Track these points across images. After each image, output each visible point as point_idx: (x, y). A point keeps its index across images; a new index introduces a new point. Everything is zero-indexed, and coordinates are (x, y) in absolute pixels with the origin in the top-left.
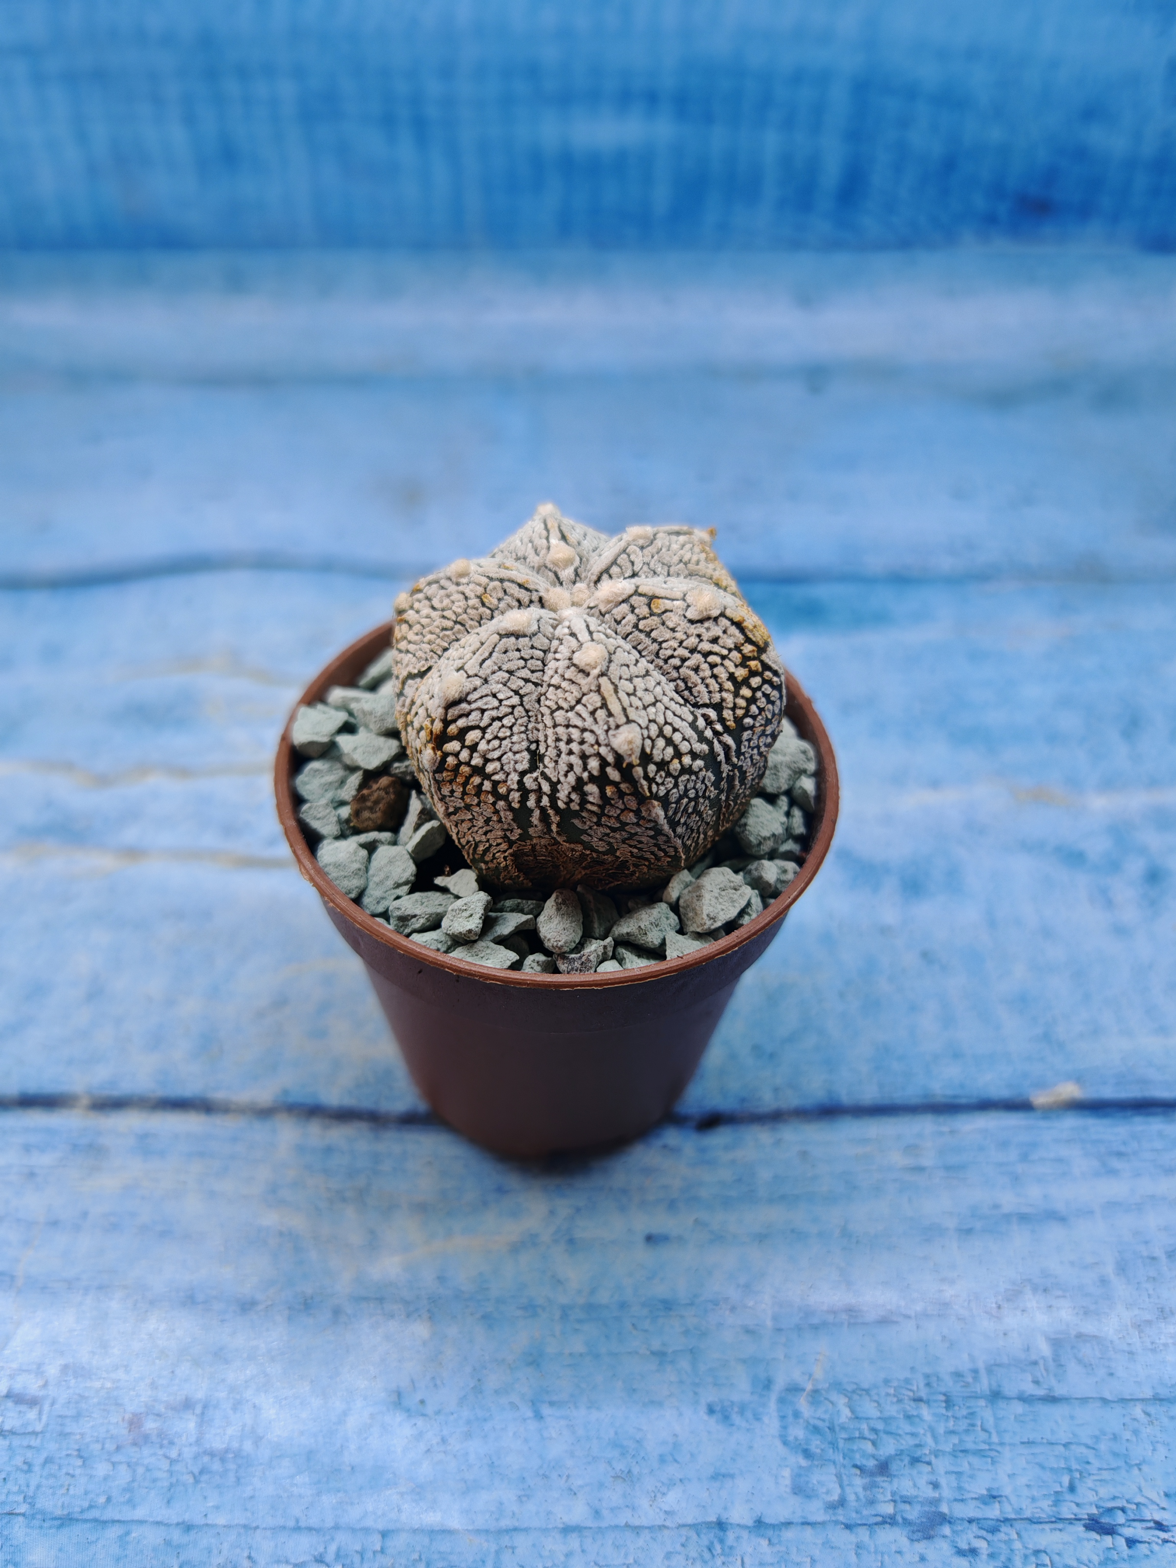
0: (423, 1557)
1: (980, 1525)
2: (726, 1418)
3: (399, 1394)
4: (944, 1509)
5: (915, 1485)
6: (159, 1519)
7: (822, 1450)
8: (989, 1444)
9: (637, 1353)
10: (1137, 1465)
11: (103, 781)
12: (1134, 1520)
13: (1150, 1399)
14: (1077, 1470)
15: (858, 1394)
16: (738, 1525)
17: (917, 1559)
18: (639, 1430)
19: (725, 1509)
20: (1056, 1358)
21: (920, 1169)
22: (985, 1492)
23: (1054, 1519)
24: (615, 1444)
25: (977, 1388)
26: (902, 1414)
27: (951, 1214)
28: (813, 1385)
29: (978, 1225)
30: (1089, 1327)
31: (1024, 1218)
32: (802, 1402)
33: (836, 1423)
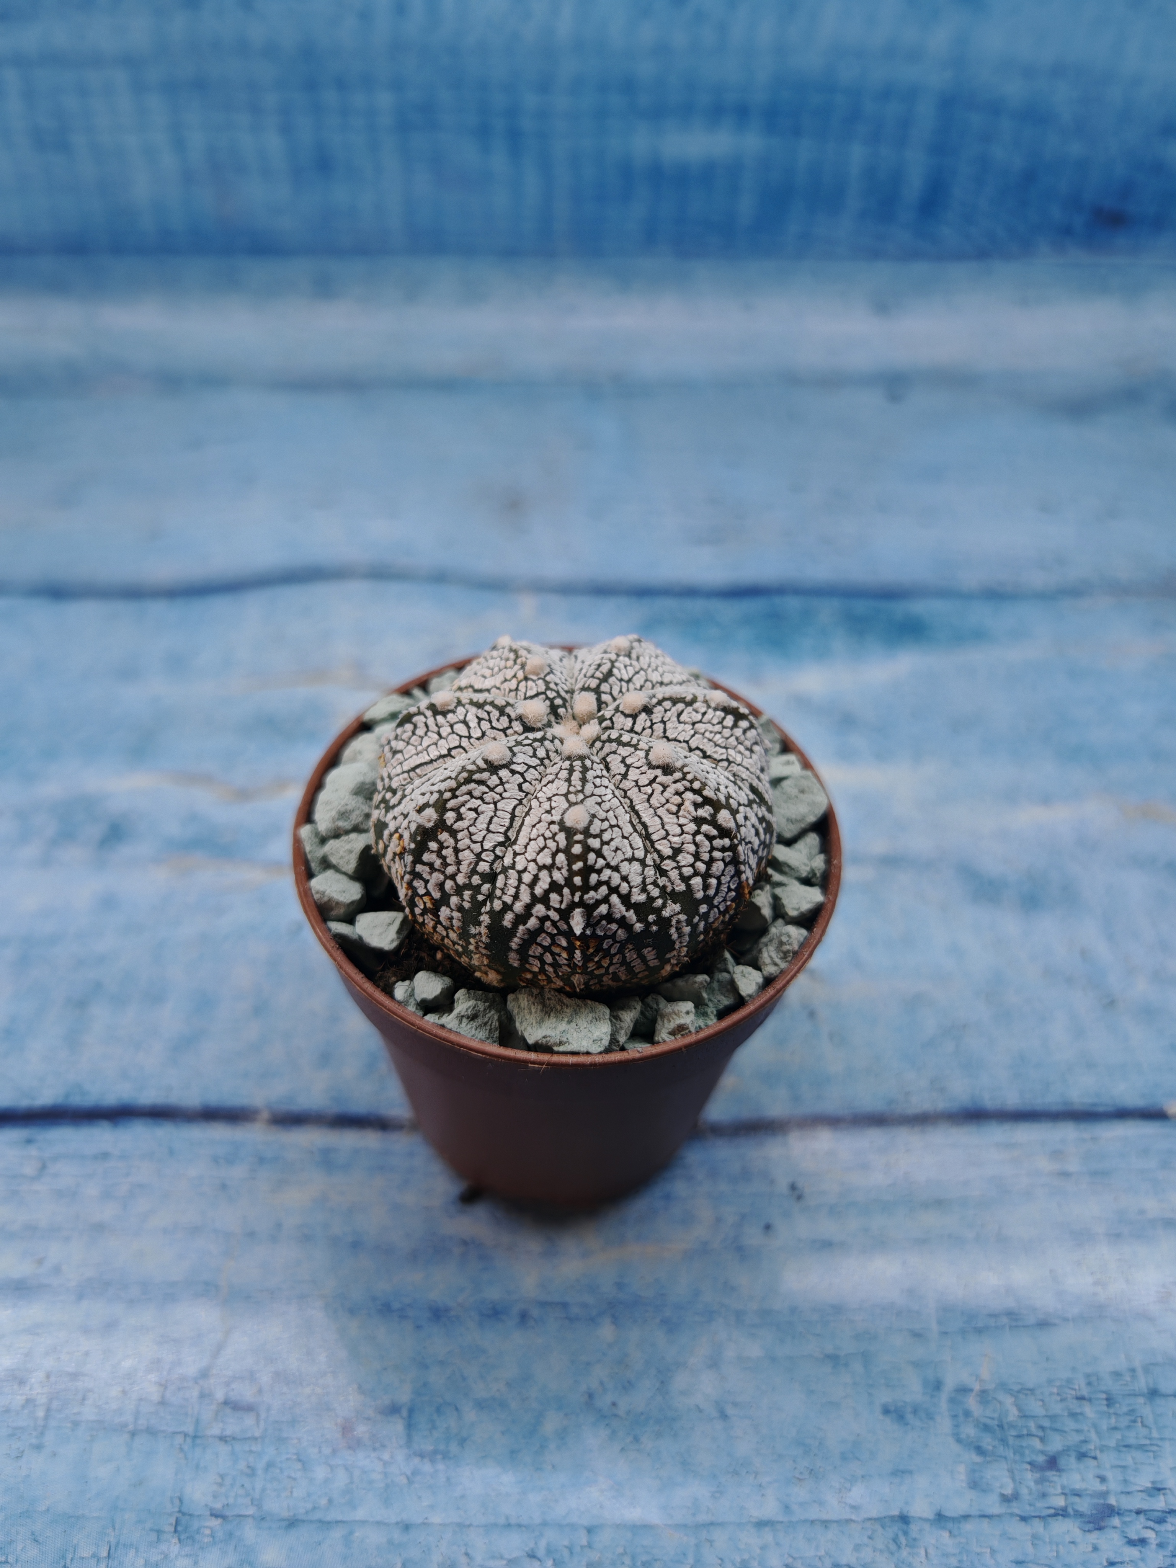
0: (627, 1551)
1: (1147, 1517)
2: (901, 1417)
3: (591, 1396)
4: (1112, 1501)
5: (1083, 1480)
6: (379, 1519)
7: (994, 1447)
8: (1150, 1439)
9: (812, 1357)
11: (243, 795)
15: (1023, 1394)
16: (920, 1518)
17: (1090, 1549)
18: (820, 1429)
19: (907, 1503)
21: (1066, 1175)
22: (1149, 1485)
24: (798, 1442)
25: (1136, 1387)
26: (1066, 1412)
27: (1099, 1219)
28: (981, 1386)
29: (1126, 1230)
31: (1168, 1223)
32: (971, 1402)
33: (1005, 1421)
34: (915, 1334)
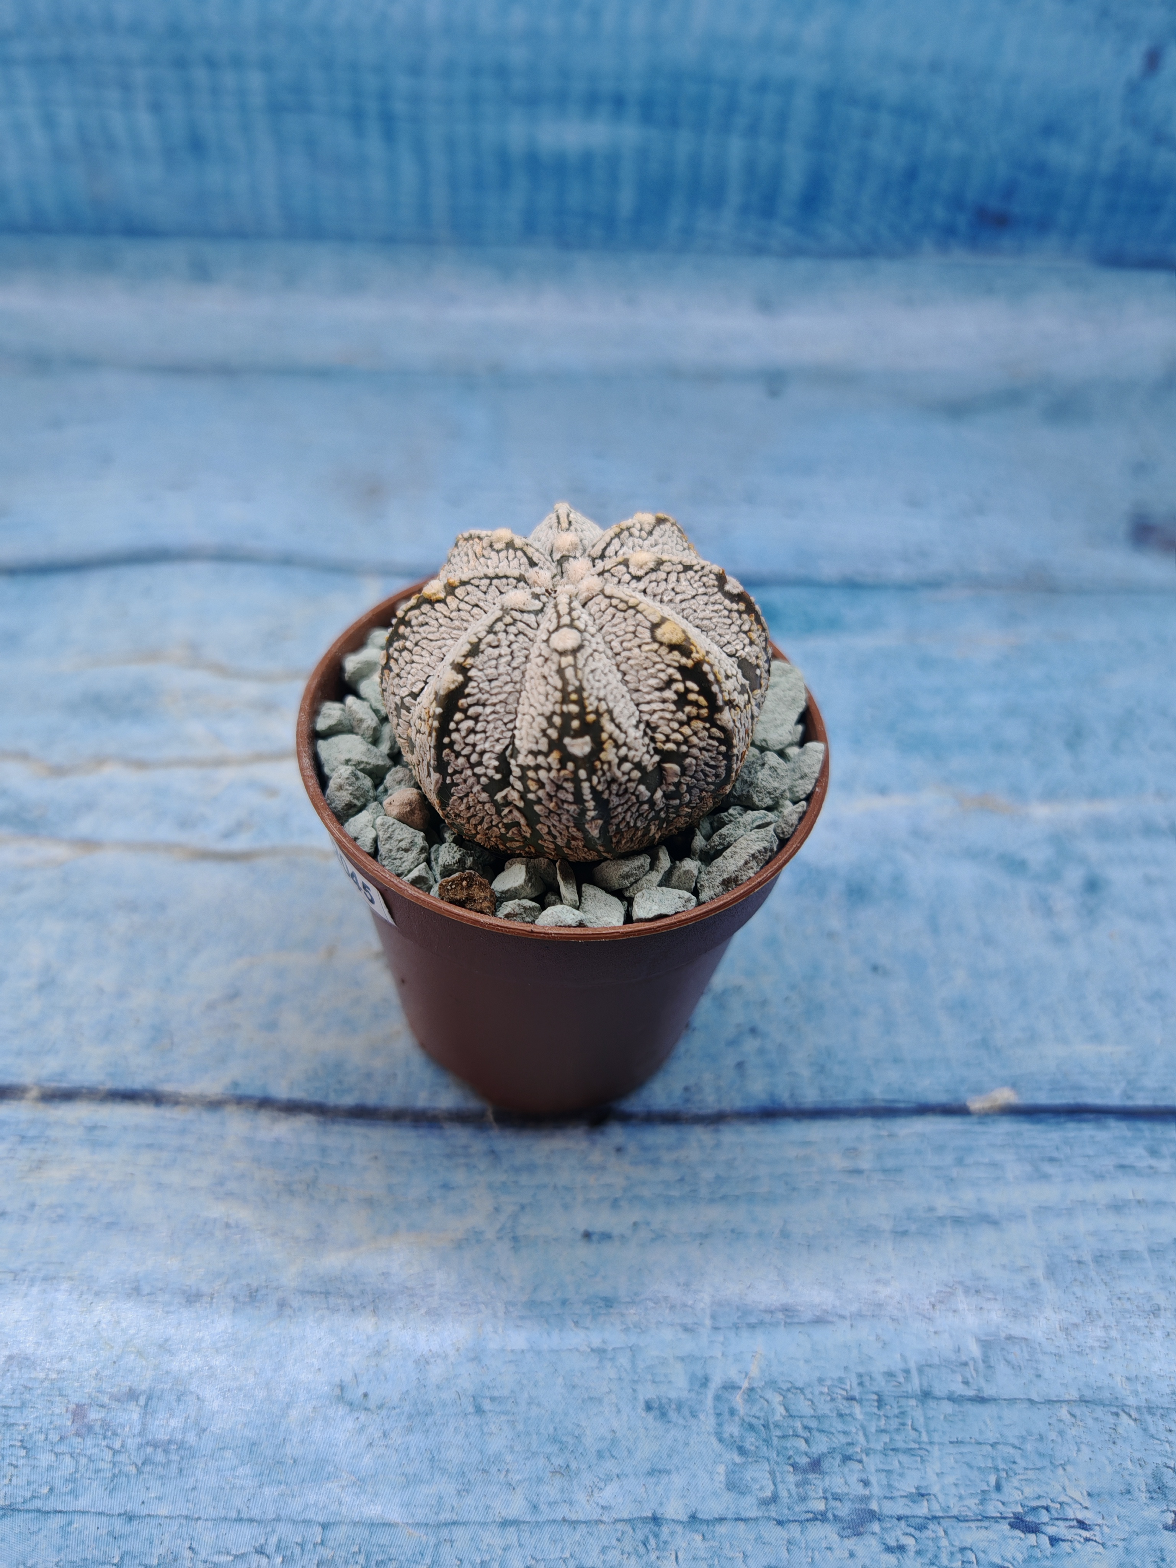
0: (362, 1550)
1: (908, 1523)
2: (663, 1414)
3: (342, 1388)
4: (874, 1506)
5: (846, 1483)
6: (100, 1510)
8: (919, 1443)
9: (577, 1350)
10: (1061, 1465)
11: (58, 771)
12: (1057, 1519)
13: (1075, 1401)
14: (1003, 1470)
15: (792, 1393)
16: (673, 1520)
17: (847, 1555)
18: (578, 1425)
19: (661, 1504)
20: (986, 1359)
21: (858, 1172)
22: (914, 1491)
23: (980, 1518)
24: (554, 1440)
25: (909, 1388)
26: (835, 1412)
27: (887, 1216)
28: (749, 1383)
29: (913, 1228)
30: (1018, 1329)
31: (957, 1221)
32: (738, 1400)
33: (771, 1420)
34: (686, 1329)
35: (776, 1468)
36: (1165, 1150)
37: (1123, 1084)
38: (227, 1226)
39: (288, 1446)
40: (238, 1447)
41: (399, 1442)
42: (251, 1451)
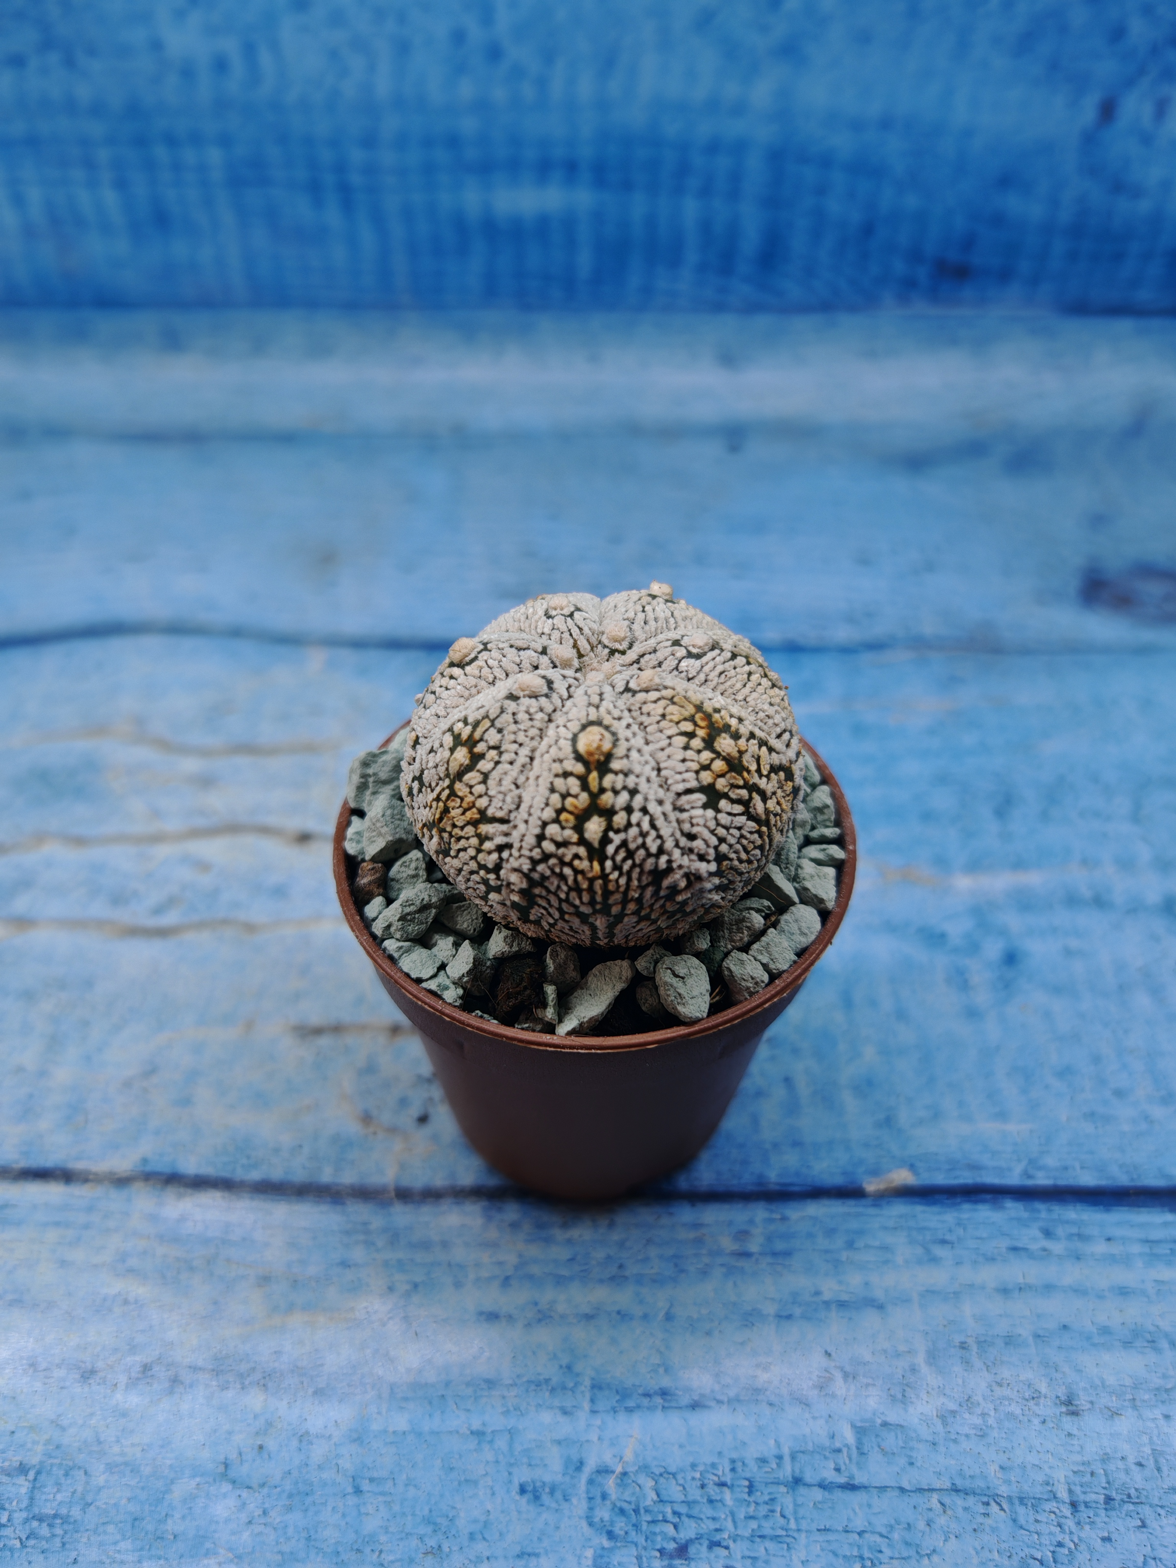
3: (226, 1465)
8: (786, 1530)
9: (457, 1432)
10: (927, 1555)
13: (947, 1490)
14: (869, 1559)
15: (665, 1478)
18: (454, 1508)
20: (859, 1446)
24: (429, 1521)
25: (780, 1475)
26: (706, 1498)
27: (773, 1299)
28: (623, 1468)
29: (797, 1311)
30: (892, 1417)
31: (842, 1305)
32: (610, 1484)
33: (642, 1506)
34: (565, 1412)
35: (643, 1553)
36: (1060, 1231)
37: (1024, 1163)
38: (126, 1302)
39: (170, 1521)
40: (121, 1522)
41: (278, 1520)
42: (133, 1526)
